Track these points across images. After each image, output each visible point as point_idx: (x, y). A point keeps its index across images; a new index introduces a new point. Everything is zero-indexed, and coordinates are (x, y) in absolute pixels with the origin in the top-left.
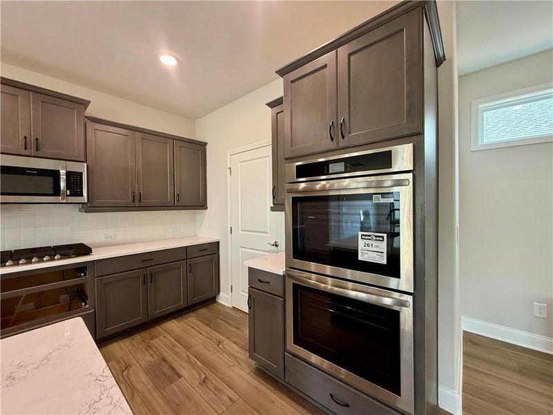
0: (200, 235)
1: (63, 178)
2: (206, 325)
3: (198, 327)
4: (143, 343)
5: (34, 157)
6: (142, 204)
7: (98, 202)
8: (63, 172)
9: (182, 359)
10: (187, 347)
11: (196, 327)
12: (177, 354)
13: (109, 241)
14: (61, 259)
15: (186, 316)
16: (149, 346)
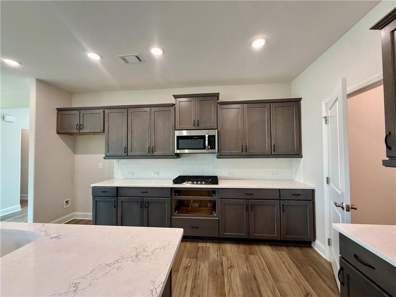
0: (296, 180)
1: (207, 139)
2: (297, 266)
3: (289, 264)
4: (244, 254)
5: (197, 130)
6: (247, 153)
7: (223, 152)
8: (207, 136)
9: (268, 286)
10: (275, 278)
11: (286, 263)
12: (266, 279)
13: (231, 176)
14: (205, 184)
15: (280, 248)
16: (247, 259)
